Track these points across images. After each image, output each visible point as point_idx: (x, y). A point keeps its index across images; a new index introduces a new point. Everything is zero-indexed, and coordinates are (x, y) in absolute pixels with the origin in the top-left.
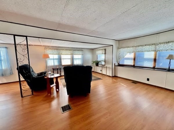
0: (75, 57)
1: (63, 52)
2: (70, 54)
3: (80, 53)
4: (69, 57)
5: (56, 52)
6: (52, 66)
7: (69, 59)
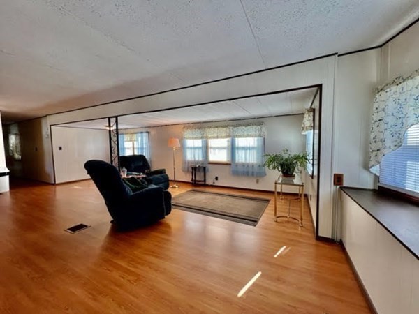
0: (240, 142)
1: (210, 132)
2: (224, 135)
3: (253, 133)
4: (224, 142)
5: (197, 132)
6: (192, 162)
7: (224, 148)
